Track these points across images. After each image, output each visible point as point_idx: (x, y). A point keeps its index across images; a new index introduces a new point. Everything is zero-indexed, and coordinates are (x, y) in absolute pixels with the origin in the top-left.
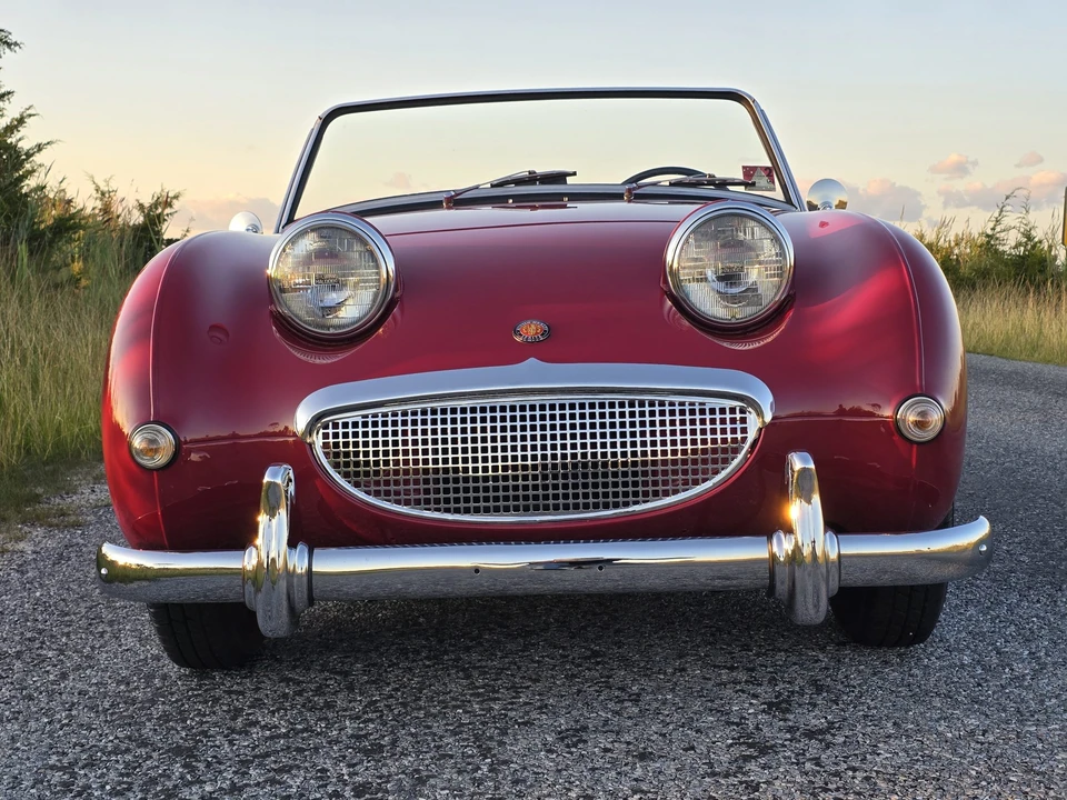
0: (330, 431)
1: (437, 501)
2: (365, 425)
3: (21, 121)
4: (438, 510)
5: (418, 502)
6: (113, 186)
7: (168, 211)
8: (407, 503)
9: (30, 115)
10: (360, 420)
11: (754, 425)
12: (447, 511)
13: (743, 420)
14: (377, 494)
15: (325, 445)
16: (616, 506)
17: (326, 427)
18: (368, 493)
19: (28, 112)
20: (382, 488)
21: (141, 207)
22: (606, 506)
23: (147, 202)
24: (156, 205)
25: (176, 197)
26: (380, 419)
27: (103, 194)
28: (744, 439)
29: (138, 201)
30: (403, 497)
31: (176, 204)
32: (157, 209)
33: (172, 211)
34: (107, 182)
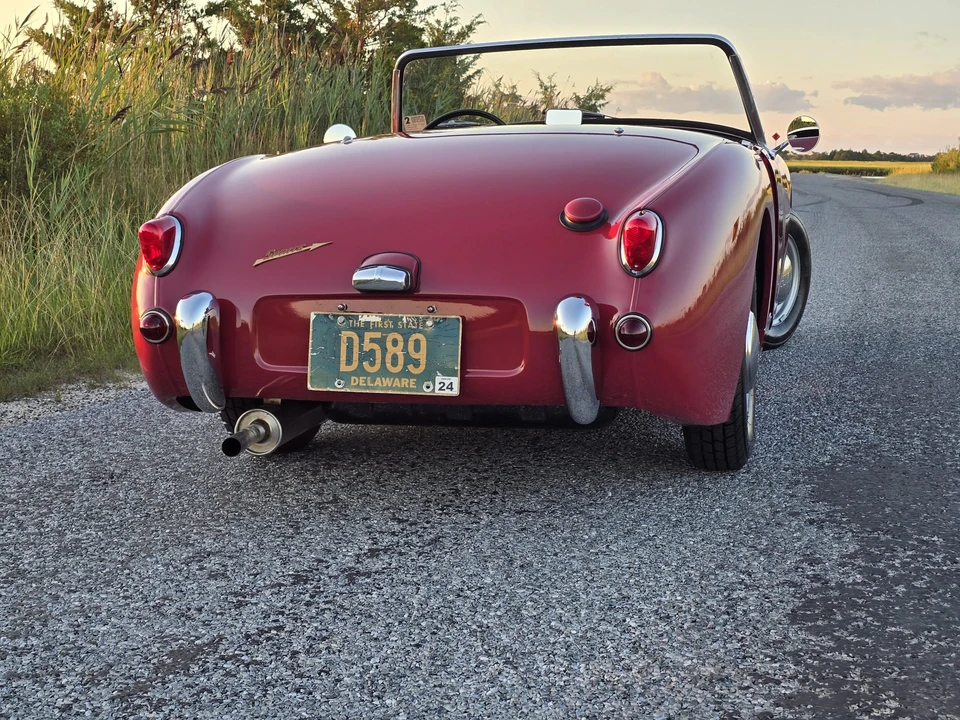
3: (470, 28)
6: (555, 81)
7: (601, 102)
9: (479, 23)
19: (478, 20)
21: (578, 99)
23: (582, 94)
24: (589, 98)
25: (608, 90)
27: (546, 89)
29: (575, 94)
31: (608, 96)
32: (591, 100)
33: (604, 102)
34: (550, 78)
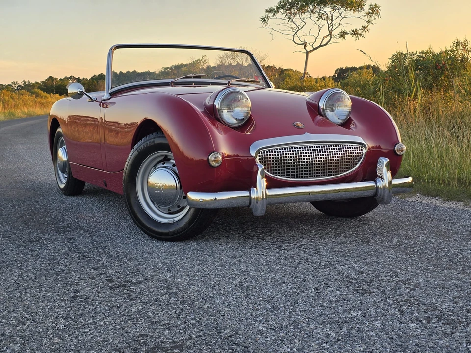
0: (261, 154)
1: (289, 175)
2: (270, 152)
4: (289, 178)
5: (284, 176)
8: (281, 176)
10: (268, 151)
11: (364, 151)
12: (292, 178)
13: (362, 150)
14: (273, 174)
15: (259, 159)
16: (333, 175)
17: (259, 153)
18: (271, 173)
20: (275, 171)
22: (331, 175)
26: (273, 151)
28: (362, 155)
30: (280, 174)
